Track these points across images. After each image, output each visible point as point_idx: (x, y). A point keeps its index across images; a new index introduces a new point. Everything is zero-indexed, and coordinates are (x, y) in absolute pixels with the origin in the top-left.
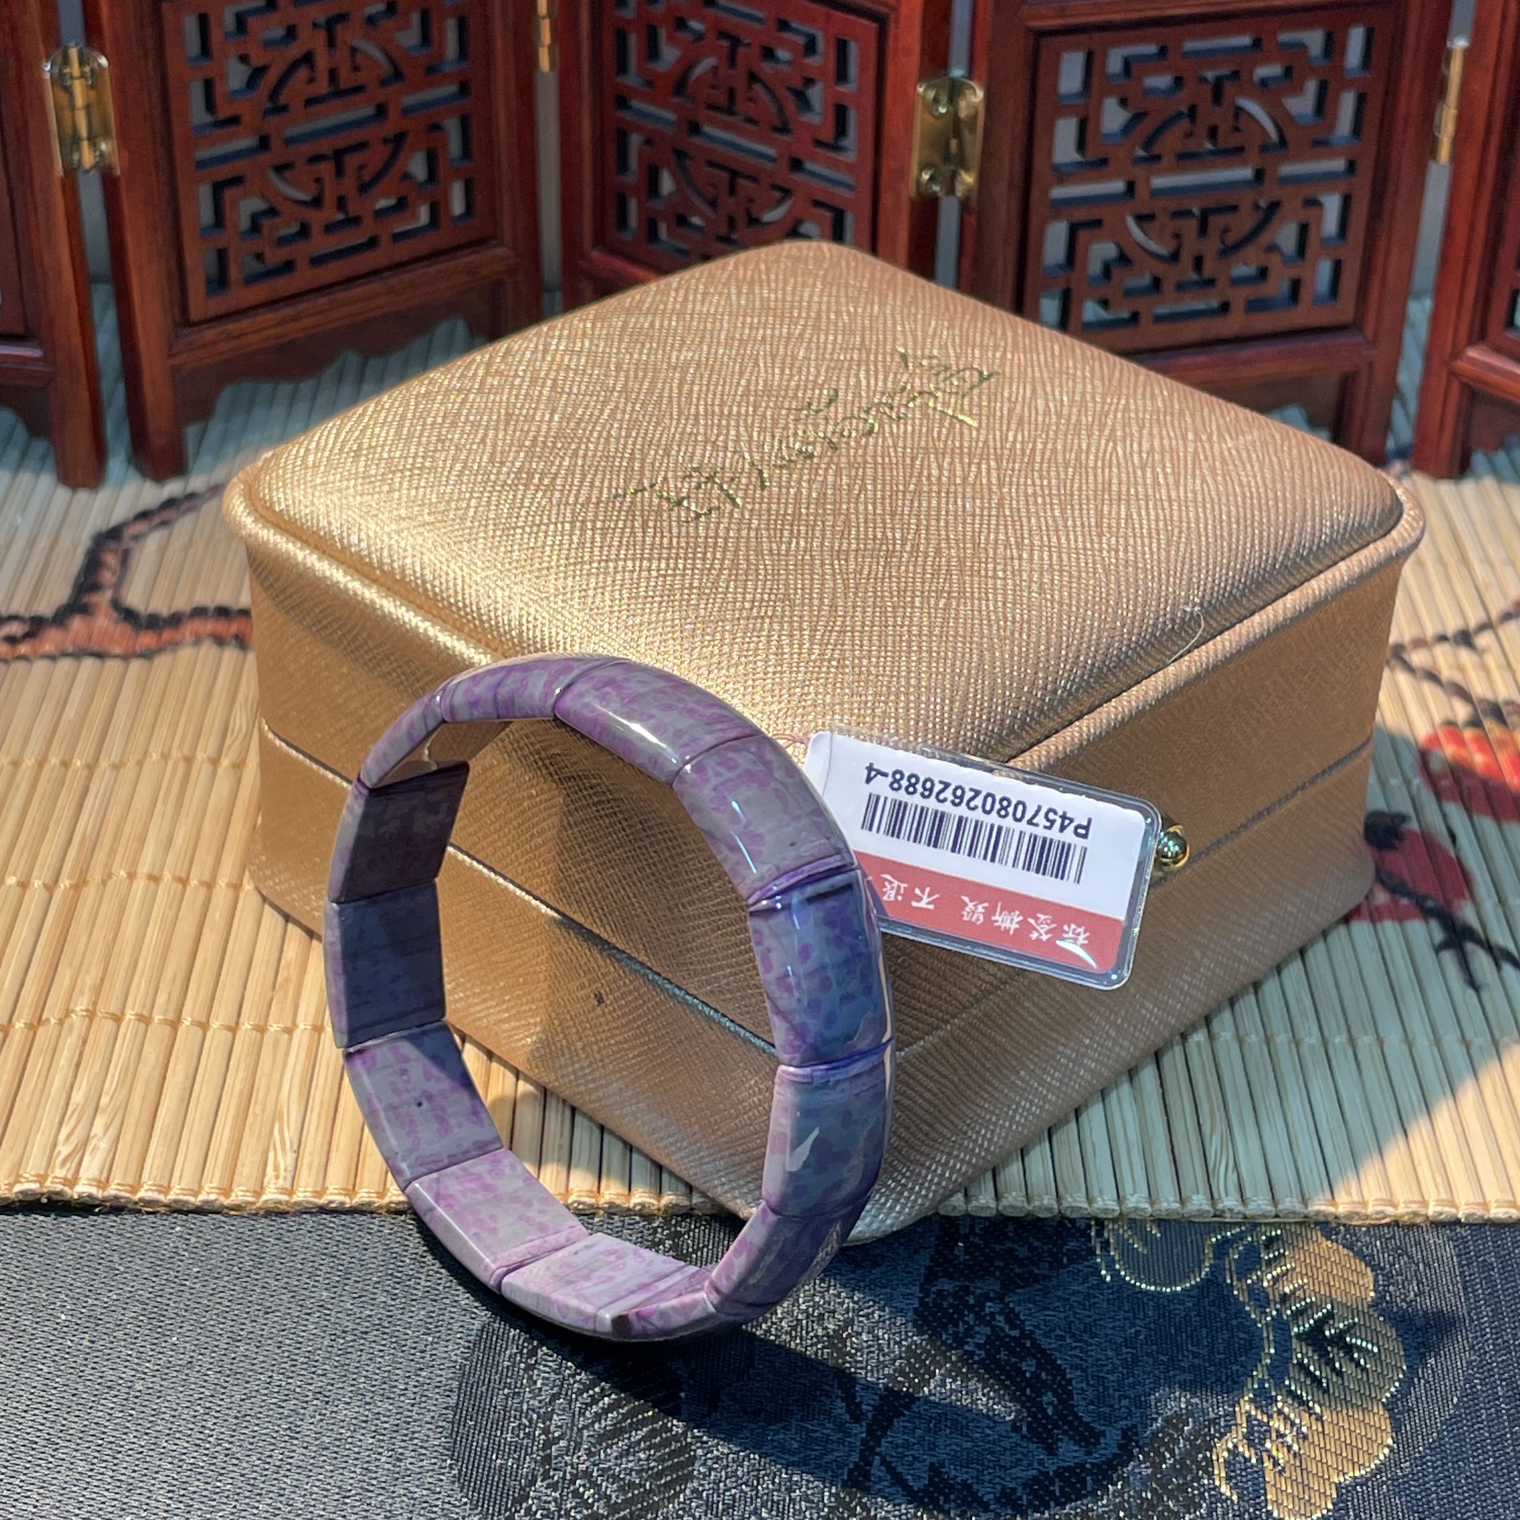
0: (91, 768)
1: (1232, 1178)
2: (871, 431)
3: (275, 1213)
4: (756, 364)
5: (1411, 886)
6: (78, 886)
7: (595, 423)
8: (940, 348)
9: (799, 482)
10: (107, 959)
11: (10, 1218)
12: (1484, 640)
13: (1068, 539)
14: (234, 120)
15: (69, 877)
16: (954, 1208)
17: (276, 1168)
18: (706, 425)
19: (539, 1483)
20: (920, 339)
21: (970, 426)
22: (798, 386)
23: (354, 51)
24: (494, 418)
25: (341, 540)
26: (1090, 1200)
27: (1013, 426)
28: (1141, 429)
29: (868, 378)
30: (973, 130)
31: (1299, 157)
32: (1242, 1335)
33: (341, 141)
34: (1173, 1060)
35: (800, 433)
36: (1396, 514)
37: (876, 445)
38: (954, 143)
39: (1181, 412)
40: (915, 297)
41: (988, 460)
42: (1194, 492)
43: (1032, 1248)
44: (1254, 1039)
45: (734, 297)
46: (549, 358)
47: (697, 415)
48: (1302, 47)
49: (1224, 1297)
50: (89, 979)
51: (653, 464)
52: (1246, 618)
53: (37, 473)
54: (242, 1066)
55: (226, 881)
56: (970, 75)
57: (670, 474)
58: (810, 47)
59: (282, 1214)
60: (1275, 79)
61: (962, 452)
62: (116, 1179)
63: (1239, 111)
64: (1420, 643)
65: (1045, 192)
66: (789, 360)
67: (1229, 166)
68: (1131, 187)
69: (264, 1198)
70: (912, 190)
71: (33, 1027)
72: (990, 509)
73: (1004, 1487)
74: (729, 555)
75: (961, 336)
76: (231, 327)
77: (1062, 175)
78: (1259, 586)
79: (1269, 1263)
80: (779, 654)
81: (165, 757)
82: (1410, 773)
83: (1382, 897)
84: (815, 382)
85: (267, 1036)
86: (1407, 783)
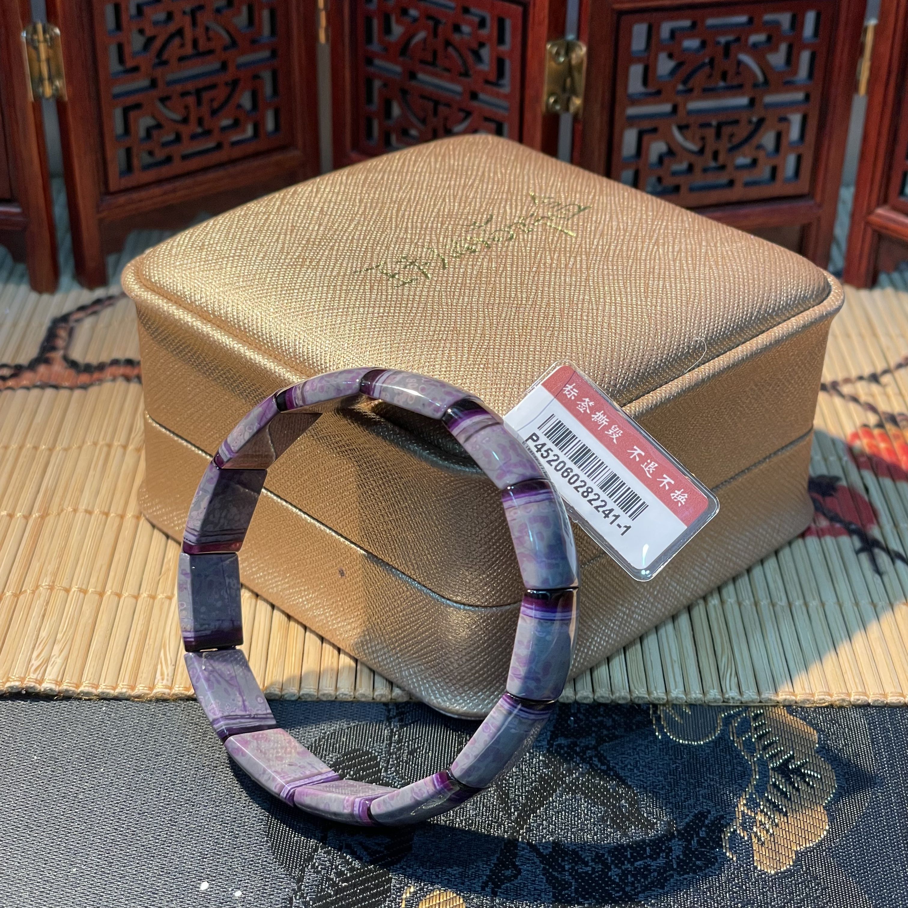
0: (51, 450)
1: (734, 680)
2: (512, 238)
3: (161, 700)
4: (444, 200)
5: (842, 518)
6: (43, 517)
7: (345, 232)
8: (556, 193)
9: (466, 266)
10: (61, 557)
11: (3, 702)
12: (886, 379)
13: (627, 300)
14: (136, 69)
15: (38, 511)
16: (568, 698)
17: (162, 674)
18: (412, 233)
19: (320, 850)
20: (544, 187)
21: (571, 236)
22: (469, 213)
23: (207, 29)
24: (284, 228)
25: (190, 298)
26: (649, 692)
27: (597, 236)
28: (674, 239)
29: (511, 208)
30: (580, 71)
31: (777, 91)
32: (739, 768)
33: (200, 83)
34: (699, 612)
35: (468, 238)
36: (827, 292)
37: (513, 246)
38: (568, 81)
39: (699, 230)
40: (542, 165)
41: (581, 255)
42: (705, 274)
43: (614, 720)
44: (747, 603)
45: (433, 164)
46: (319, 196)
47: (407, 228)
48: (777, 24)
49: (729, 748)
50: (51, 568)
51: (378, 255)
52: (733, 348)
53: (19, 283)
54: (142, 617)
55: (132, 513)
56: (578, 37)
57: (388, 260)
58: (482, 23)
59: (165, 700)
60: (760, 43)
61: (565, 251)
62: (67, 679)
63: (739, 63)
64: (847, 381)
65: (624, 110)
66: (464, 198)
67: (734, 96)
68: (675, 109)
69: (155, 691)
70: (544, 108)
71: (16, 596)
72: (581, 282)
73: (597, 853)
74: (422, 305)
75: (569, 187)
76: (135, 196)
77: (634, 101)
78: (742, 329)
79: (756, 728)
80: (449, 360)
81: (95, 444)
82: (841, 453)
83: (824, 523)
84: (479, 210)
85: (156, 601)
86: (840, 459)
